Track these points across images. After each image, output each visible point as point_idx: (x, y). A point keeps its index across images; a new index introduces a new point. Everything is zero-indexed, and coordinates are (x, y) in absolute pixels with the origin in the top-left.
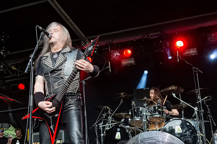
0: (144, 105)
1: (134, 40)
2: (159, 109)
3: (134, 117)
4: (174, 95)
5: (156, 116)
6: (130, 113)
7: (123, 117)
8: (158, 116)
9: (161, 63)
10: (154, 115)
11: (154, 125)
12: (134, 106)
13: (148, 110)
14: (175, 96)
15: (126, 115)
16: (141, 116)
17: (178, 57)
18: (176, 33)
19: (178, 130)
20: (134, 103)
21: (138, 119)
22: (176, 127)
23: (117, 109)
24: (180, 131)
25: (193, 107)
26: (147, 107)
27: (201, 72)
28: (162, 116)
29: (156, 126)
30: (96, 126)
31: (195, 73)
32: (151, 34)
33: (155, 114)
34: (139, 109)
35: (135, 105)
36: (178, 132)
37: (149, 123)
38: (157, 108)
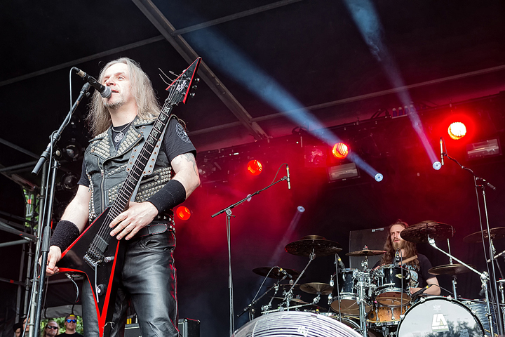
0: (363, 265)
1: (356, 123)
2: (397, 276)
3: (340, 292)
4: (432, 242)
5: (390, 290)
6: (332, 284)
7: (316, 291)
8: (396, 290)
9: (418, 174)
10: (384, 287)
11: (386, 312)
12: (339, 267)
13: (371, 276)
14: (434, 246)
15: (323, 289)
16: (355, 291)
17: (443, 154)
18: (451, 105)
19: (438, 324)
20: (340, 260)
21: (348, 297)
22: (435, 316)
23: (302, 273)
24: (443, 327)
25: (477, 272)
26: (368, 270)
27: (492, 186)
28: (404, 292)
29: (391, 315)
30: (253, 310)
31: (480, 191)
32: (394, 109)
33: (387, 286)
34: (351, 273)
35: (342, 264)
36: (440, 328)
37: (374, 306)
38: (391, 272)
